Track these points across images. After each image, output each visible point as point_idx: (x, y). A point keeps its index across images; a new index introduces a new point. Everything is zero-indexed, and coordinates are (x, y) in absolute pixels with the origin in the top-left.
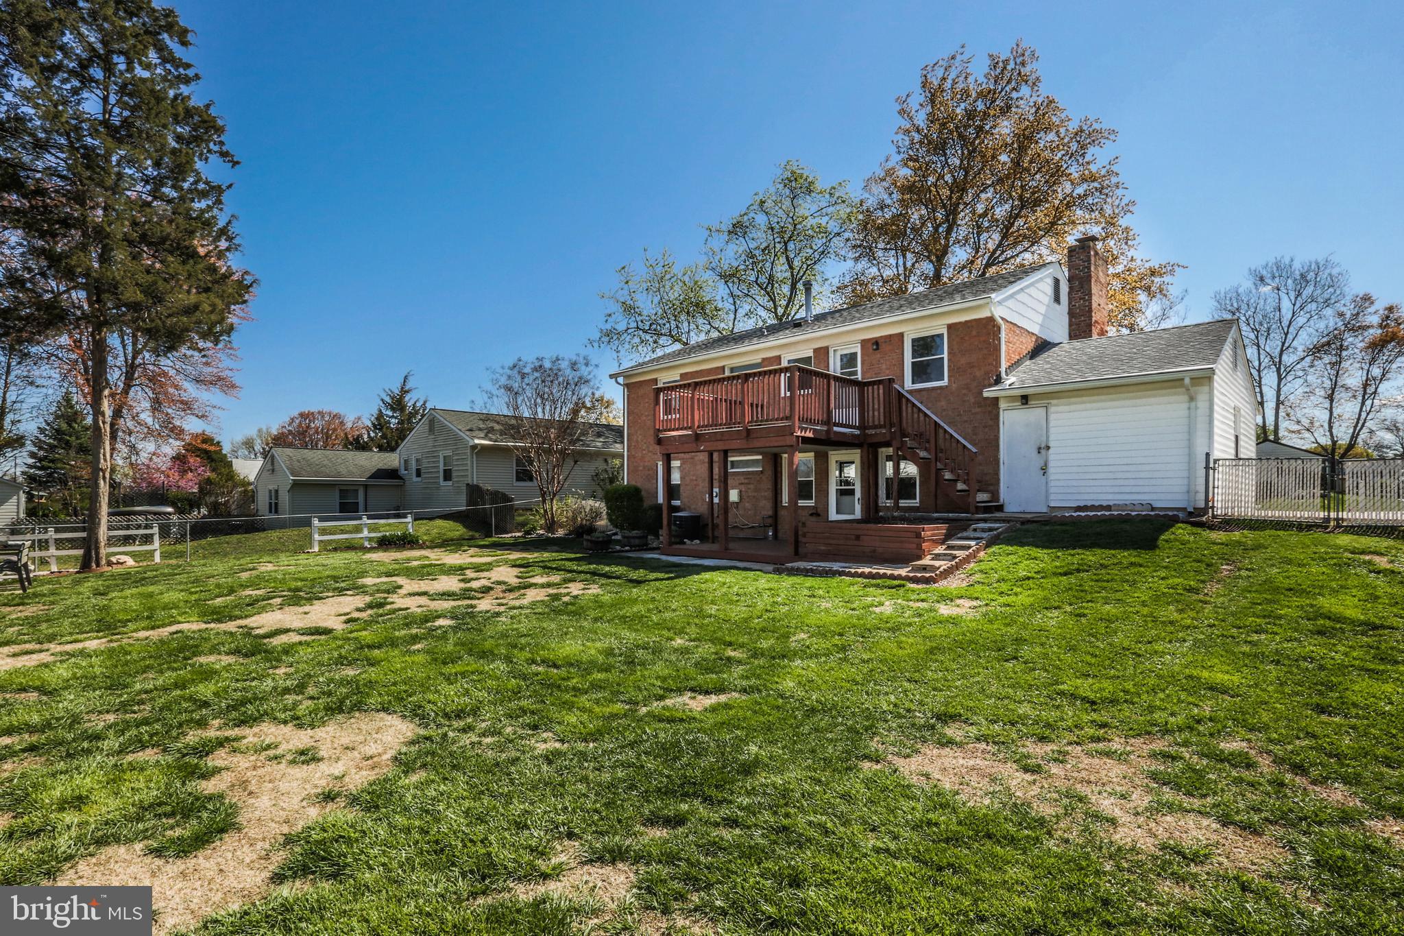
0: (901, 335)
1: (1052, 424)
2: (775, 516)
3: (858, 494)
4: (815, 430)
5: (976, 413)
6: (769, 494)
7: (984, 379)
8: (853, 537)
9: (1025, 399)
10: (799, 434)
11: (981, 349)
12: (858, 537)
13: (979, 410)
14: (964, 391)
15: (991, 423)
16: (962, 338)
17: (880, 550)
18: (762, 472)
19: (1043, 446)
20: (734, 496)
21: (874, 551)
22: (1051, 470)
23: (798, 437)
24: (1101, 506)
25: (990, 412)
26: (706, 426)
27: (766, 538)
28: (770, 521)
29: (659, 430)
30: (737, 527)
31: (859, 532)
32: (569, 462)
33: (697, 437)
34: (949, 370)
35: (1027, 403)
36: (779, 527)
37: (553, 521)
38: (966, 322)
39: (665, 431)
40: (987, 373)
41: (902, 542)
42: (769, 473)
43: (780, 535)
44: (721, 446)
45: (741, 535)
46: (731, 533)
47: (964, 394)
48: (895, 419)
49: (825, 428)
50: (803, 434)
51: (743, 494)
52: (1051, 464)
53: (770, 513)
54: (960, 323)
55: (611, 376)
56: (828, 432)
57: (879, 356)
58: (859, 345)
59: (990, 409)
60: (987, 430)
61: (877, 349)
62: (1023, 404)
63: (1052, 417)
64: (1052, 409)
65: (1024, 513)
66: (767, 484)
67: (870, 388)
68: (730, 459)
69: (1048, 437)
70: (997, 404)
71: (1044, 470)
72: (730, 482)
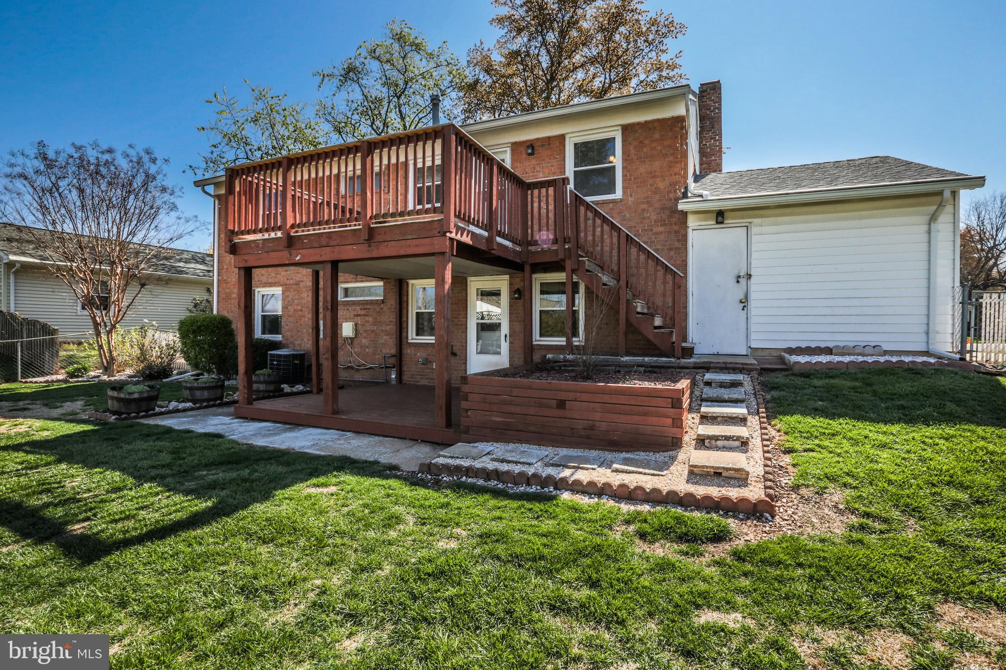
0: (562, 138)
1: (754, 247)
2: (399, 356)
3: (505, 329)
4: (473, 234)
5: (656, 234)
6: (392, 328)
7: (669, 192)
8: (554, 403)
9: (720, 216)
10: (453, 235)
11: (665, 156)
12: (561, 404)
13: (661, 229)
14: (644, 206)
15: (677, 244)
16: (641, 142)
17: (604, 426)
18: (383, 301)
19: (742, 274)
20: (347, 329)
21: (592, 428)
22: (753, 303)
23: (451, 239)
24: (819, 348)
25: (676, 232)
26: (305, 225)
27: (388, 382)
28: (393, 361)
29: (232, 232)
30: (352, 368)
31: (562, 396)
32: (133, 288)
33: (290, 242)
34: (624, 181)
35: (722, 223)
36: (405, 368)
37: (112, 359)
38: (646, 122)
39: (242, 233)
40: (673, 184)
41: (645, 414)
42: (393, 302)
43: (406, 378)
44: (327, 255)
45: (358, 377)
46: (343, 375)
47: (644, 210)
48: (569, 232)
49: (486, 234)
50: (458, 237)
51: (359, 328)
52: (753, 296)
53: (393, 351)
54: (639, 124)
55: (197, 184)
56: (490, 240)
57: (534, 162)
58: (508, 150)
59: (676, 228)
60: (672, 253)
61: (532, 154)
62: (717, 223)
63: (754, 239)
64: (754, 230)
65: (718, 354)
66: (389, 317)
67: (536, 192)
68: (342, 286)
69: (748, 264)
70: (685, 222)
71: (744, 302)
72: (340, 313)
